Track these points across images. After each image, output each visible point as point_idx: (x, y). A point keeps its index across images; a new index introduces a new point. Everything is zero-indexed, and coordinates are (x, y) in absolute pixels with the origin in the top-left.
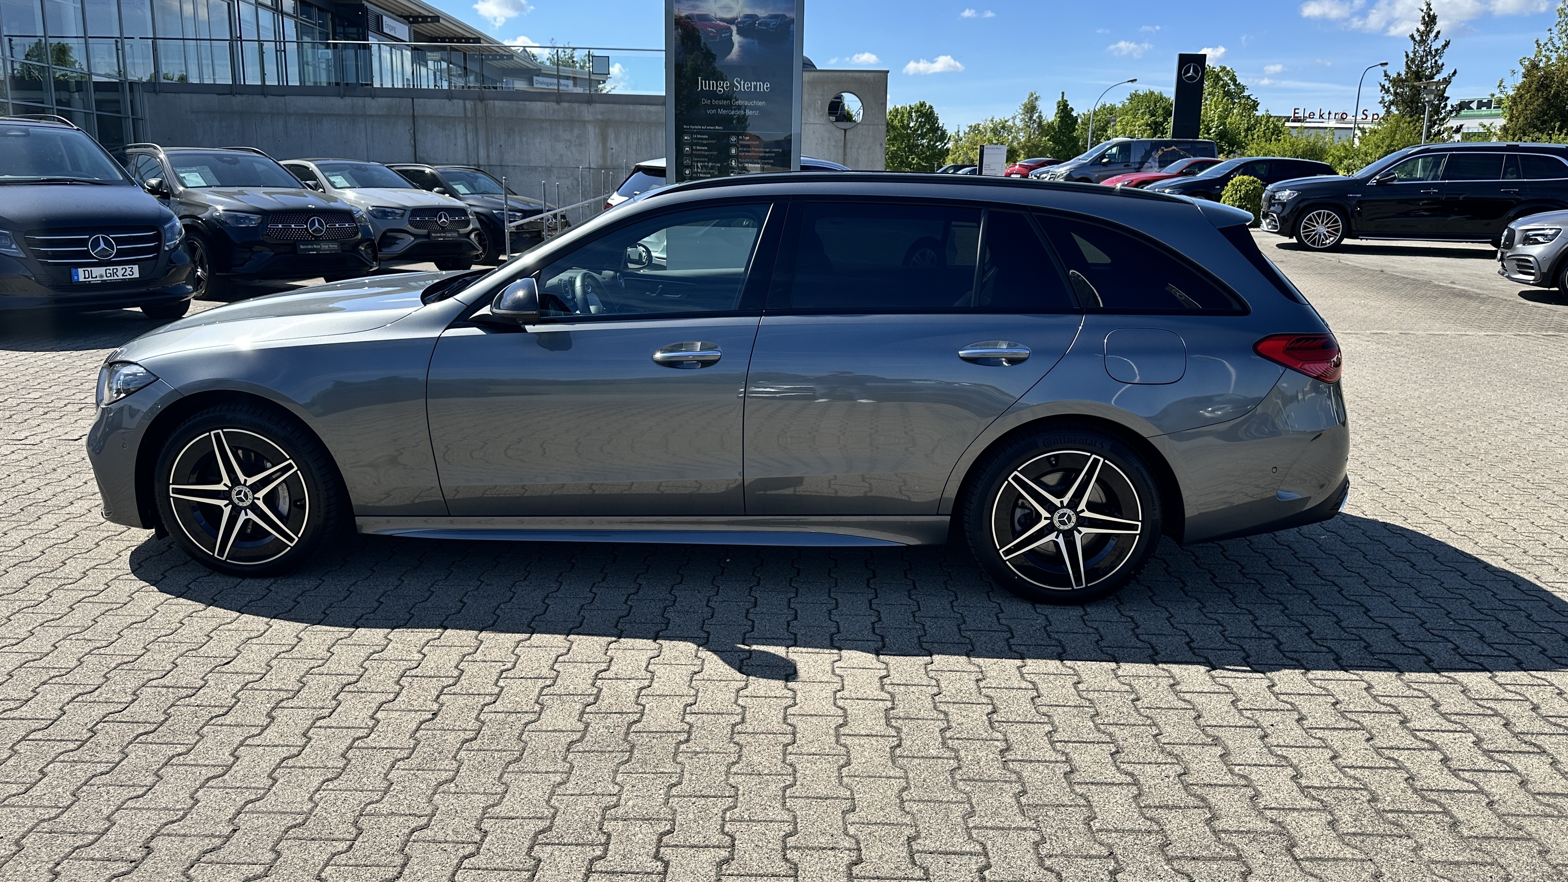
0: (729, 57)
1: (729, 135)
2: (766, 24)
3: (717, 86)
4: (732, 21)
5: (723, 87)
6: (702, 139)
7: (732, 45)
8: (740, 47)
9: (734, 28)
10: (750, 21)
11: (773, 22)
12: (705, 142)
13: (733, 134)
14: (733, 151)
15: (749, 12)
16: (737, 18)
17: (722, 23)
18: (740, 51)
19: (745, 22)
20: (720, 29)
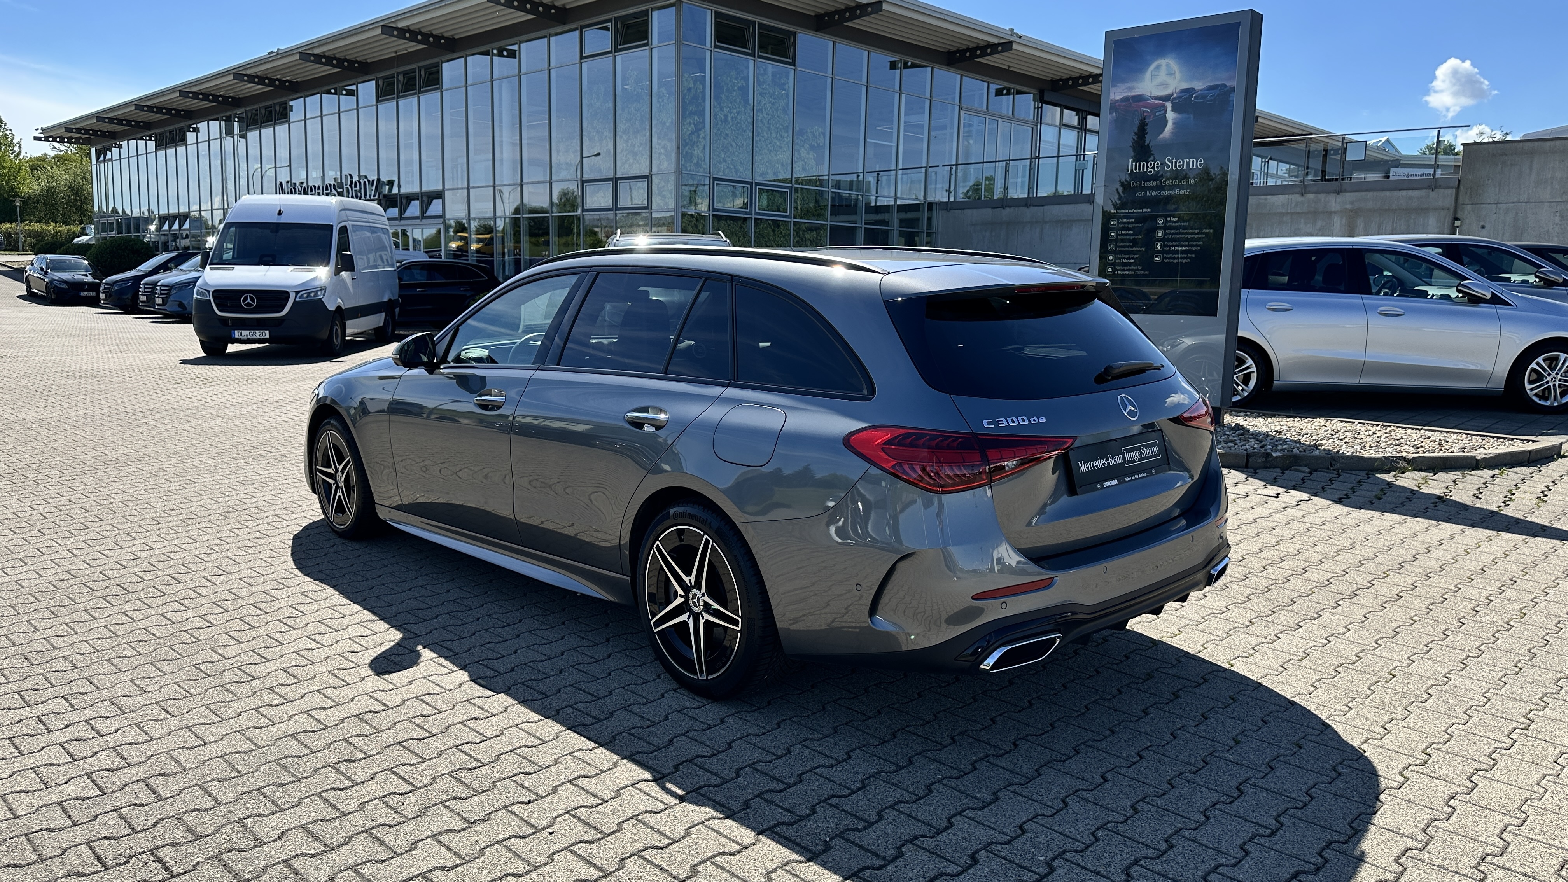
0: (1161, 136)
1: (1155, 218)
2: (1203, 97)
3: (1147, 167)
4: (1167, 98)
5: (1153, 168)
6: (1129, 223)
7: (1167, 122)
8: (1174, 124)
9: (1169, 105)
10: (1186, 96)
11: (1212, 93)
12: (1130, 226)
13: (1161, 216)
14: (1160, 234)
15: (1185, 86)
16: (1173, 94)
17: (1156, 102)
18: (1174, 128)
19: (1180, 97)
20: (1155, 108)
